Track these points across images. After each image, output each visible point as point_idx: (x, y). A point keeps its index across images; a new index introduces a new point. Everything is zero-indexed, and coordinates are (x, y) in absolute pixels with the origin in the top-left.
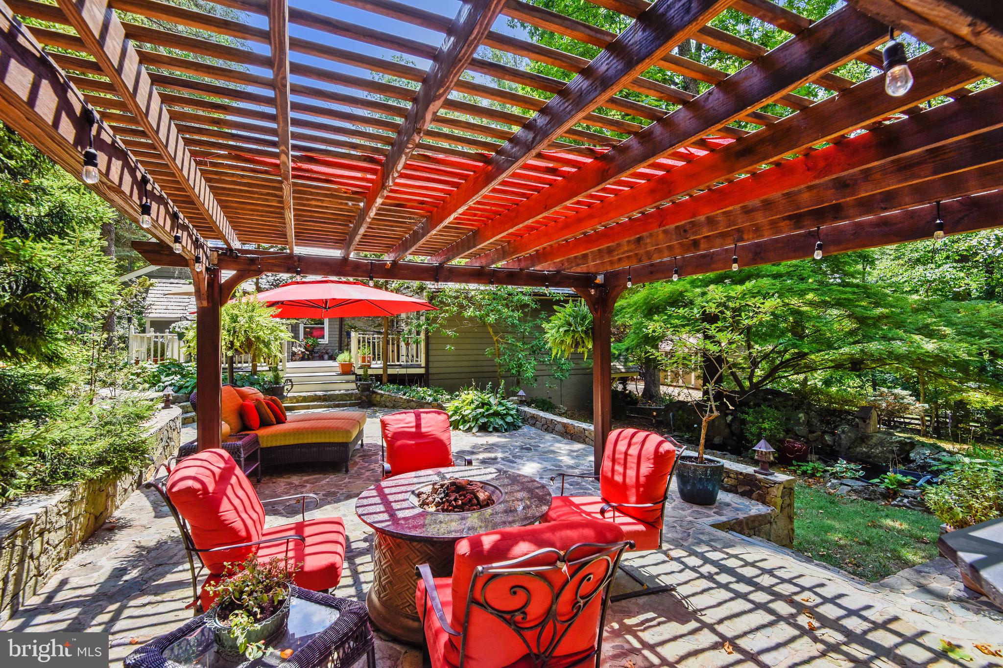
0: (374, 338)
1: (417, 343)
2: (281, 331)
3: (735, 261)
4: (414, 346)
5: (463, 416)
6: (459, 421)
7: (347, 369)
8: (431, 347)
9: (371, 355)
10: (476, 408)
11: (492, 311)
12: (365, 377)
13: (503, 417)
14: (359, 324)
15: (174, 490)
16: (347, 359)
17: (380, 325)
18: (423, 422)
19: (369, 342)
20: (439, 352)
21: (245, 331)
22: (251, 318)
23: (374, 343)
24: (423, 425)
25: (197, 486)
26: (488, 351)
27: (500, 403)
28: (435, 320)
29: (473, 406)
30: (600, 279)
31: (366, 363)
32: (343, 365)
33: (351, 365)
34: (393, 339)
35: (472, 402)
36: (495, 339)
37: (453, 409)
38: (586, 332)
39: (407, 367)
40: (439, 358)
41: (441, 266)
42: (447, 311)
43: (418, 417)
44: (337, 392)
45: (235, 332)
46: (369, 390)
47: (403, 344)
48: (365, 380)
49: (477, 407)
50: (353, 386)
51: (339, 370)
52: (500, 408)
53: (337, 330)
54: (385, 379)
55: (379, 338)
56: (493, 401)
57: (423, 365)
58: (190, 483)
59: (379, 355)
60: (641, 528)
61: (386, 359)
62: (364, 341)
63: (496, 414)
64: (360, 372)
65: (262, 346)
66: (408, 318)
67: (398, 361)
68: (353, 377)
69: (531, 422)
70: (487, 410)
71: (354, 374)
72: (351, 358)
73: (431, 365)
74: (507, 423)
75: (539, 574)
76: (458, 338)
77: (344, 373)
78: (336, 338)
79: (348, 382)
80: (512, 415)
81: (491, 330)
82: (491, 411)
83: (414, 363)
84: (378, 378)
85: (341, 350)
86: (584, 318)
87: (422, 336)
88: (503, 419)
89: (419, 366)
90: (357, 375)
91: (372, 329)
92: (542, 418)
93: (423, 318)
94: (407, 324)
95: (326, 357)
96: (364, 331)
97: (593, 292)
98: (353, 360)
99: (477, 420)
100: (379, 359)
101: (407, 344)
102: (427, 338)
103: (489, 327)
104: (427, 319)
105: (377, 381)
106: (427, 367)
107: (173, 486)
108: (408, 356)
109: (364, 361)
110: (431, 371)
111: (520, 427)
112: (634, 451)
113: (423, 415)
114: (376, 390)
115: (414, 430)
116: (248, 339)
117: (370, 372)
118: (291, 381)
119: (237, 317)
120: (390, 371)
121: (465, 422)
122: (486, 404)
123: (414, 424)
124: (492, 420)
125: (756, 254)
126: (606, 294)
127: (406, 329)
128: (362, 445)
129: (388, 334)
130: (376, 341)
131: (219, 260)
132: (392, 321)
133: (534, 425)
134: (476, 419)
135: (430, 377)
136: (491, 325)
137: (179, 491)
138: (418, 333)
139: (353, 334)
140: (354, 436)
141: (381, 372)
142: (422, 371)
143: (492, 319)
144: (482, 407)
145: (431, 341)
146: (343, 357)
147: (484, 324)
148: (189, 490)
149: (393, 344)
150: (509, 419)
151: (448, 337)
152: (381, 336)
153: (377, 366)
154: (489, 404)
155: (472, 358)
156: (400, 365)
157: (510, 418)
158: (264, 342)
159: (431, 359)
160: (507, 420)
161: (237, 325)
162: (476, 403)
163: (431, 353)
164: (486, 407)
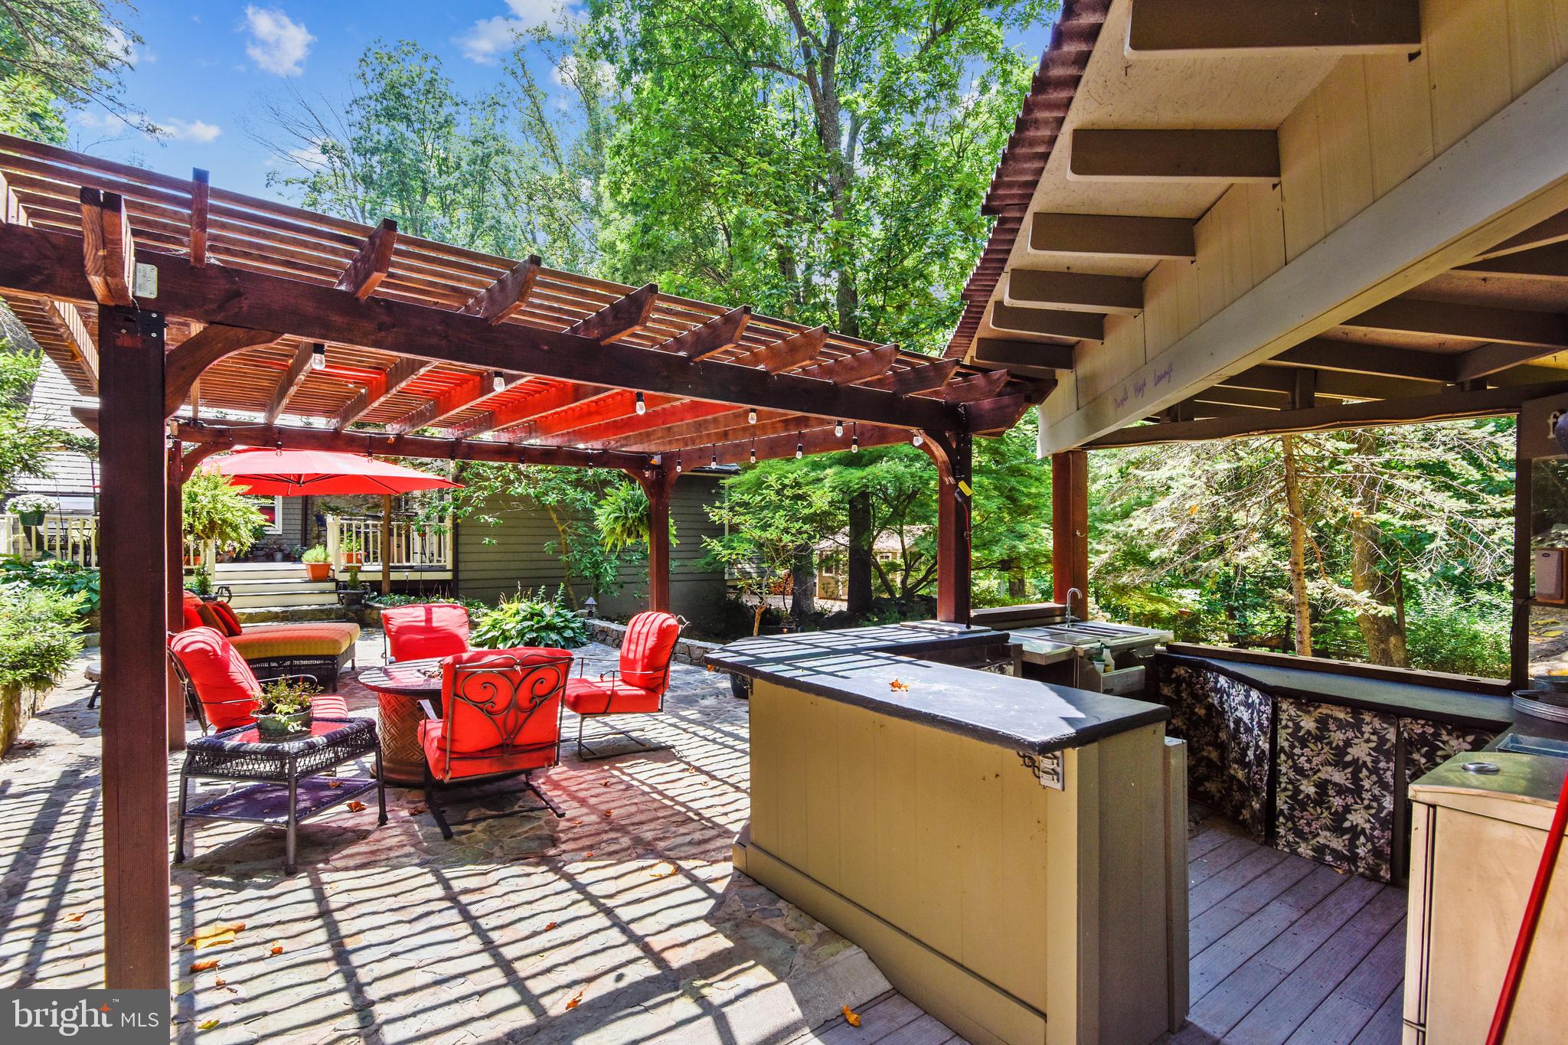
0: (367, 526)
1: (440, 533)
2: (252, 513)
3: (753, 454)
4: (435, 539)
5: (504, 632)
6: (498, 638)
7: (320, 573)
8: (462, 540)
9: (362, 552)
10: (522, 621)
11: (554, 489)
12: (354, 583)
13: (559, 631)
14: (340, 503)
15: (187, 650)
16: (322, 557)
17: (376, 506)
18: (435, 617)
19: (358, 533)
20: (473, 548)
21: (208, 512)
22: (214, 498)
23: (366, 534)
24: (434, 619)
25: (209, 648)
26: (549, 546)
27: (559, 614)
28: (467, 500)
29: (519, 618)
30: (656, 460)
31: (354, 564)
32: (314, 567)
33: (327, 566)
34: (399, 527)
35: (518, 613)
36: (561, 529)
37: (490, 623)
38: (640, 519)
39: (421, 570)
40: (474, 557)
41: (458, 441)
42: (485, 488)
43: (429, 612)
44: (305, 608)
45: (194, 513)
46: (359, 603)
47: (416, 537)
48: (353, 588)
49: (525, 619)
50: (334, 598)
51: (307, 575)
52: (557, 620)
53: (299, 512)
54: (385, 587)
55: (375, 526)
56: (548, 610)
57: (449, 566)
58: (201, 645)
59: (375, 553)
60: (642, 692)
61: (387, 557)
62: (349, 530)
63: (550, 627)
64: (346, 577)
65: (229, 530)
66: (424, 496)
67: (408, 560)
68: (332, 586)
69: (601, 638)
70: (538, 623)
71: (333, 580)
72: (327, 556)
73: (461, 566)
74: (565, 638)
75: (500, 673)
76: (501, 526)
77: (316, 579)
78: (297, 525)
79: (323, 592)
80: (572, 629)
81: (554, 516)
82: (543, 624)
83: (435, 564)
84: (375, 586)
85: (307, 543)
86: (638, 504)
87: (448, 523)
88: (560, 633)
89: (443, 569)
90: (337, 582)
91: (364, 511)
92: (613, 630)
93: (449, 498)
94: (423, 504)
95: (279, 556)
96: (352, 514)
97: (647, 474)
98: (330, 559)
99: (523, 635)
100: (375, 559)
101: (423, 535)
102: (456, 527)
103: (551, 512)
104: (455, 499)
105: (373, 591)
106: (455, 570)
107: (184, 648)
108: (423, 553)
109: (350, 558)
110: (462, 576)
111: (583, 644)
112: (645, 630)
113: (434, 609)
114: (371, 603)
115: (423, 624)
116: (212, 522)
117: (361, 577)
118: (227, 589)
119: (196, 496)
120: (394, 576)
121: (506, 639)
122: (538, 615)
123: (423, 618)
124: (544, 634)
125: (771, 448)
126: (663, 476)
127: (422, 513)
128: (353, 668)
129: (390, 520)
130: (371, 530)
131: (179, 431)
132: (399, 500)
133: (603, 641)
134: (521, 634)
135: (461, 585)
136: (554, 509)
137: (193, 652)
138: (441, 519)
139: (330, 519)
140: (343, 650)
141: (379, 577)
142: (448, 576)
143: (552, 499)
144: (531, 619)
145: (462, 531)
146: (314, 555)
147: (544, 507)
148: (202, 651)
149: (399, 535)
150: (568, 633)
151: (487, 524)
152: (379, 523)
153: (372, 570)
154: (541, 615)
155: (525, 556)
156: (411, 567)
157: (570, 632)
158: (231, 525)
159: (462, 557)
160: (565, 635)
161: (198, 506)
162: (523, 614)
163: (461, 549)
164: (536, 619)
